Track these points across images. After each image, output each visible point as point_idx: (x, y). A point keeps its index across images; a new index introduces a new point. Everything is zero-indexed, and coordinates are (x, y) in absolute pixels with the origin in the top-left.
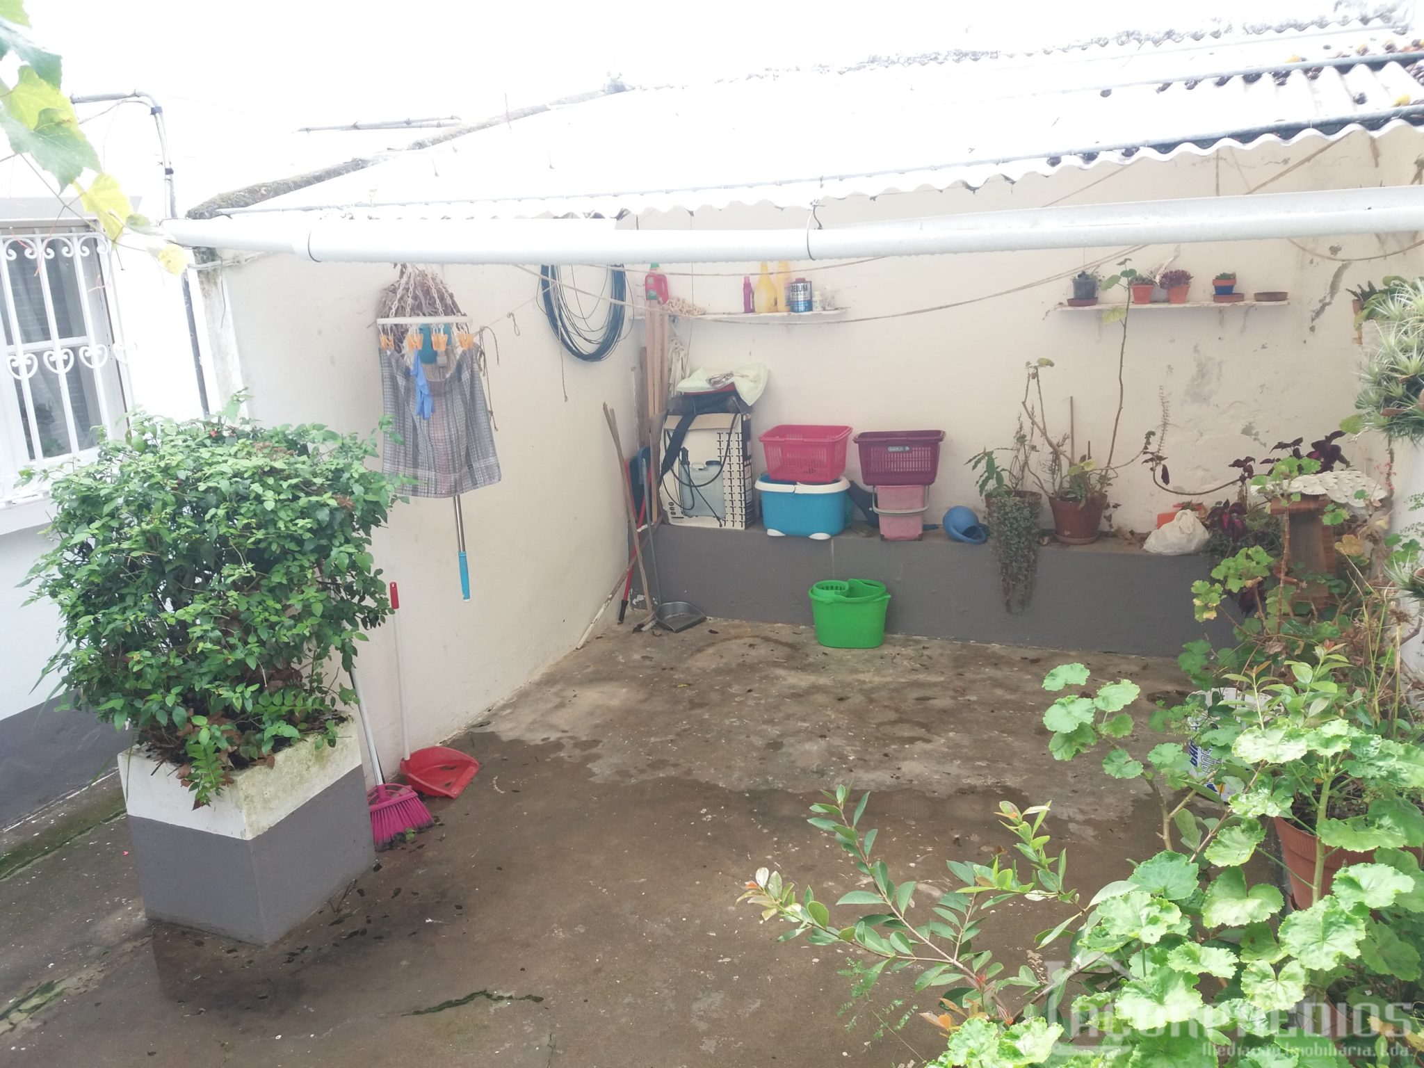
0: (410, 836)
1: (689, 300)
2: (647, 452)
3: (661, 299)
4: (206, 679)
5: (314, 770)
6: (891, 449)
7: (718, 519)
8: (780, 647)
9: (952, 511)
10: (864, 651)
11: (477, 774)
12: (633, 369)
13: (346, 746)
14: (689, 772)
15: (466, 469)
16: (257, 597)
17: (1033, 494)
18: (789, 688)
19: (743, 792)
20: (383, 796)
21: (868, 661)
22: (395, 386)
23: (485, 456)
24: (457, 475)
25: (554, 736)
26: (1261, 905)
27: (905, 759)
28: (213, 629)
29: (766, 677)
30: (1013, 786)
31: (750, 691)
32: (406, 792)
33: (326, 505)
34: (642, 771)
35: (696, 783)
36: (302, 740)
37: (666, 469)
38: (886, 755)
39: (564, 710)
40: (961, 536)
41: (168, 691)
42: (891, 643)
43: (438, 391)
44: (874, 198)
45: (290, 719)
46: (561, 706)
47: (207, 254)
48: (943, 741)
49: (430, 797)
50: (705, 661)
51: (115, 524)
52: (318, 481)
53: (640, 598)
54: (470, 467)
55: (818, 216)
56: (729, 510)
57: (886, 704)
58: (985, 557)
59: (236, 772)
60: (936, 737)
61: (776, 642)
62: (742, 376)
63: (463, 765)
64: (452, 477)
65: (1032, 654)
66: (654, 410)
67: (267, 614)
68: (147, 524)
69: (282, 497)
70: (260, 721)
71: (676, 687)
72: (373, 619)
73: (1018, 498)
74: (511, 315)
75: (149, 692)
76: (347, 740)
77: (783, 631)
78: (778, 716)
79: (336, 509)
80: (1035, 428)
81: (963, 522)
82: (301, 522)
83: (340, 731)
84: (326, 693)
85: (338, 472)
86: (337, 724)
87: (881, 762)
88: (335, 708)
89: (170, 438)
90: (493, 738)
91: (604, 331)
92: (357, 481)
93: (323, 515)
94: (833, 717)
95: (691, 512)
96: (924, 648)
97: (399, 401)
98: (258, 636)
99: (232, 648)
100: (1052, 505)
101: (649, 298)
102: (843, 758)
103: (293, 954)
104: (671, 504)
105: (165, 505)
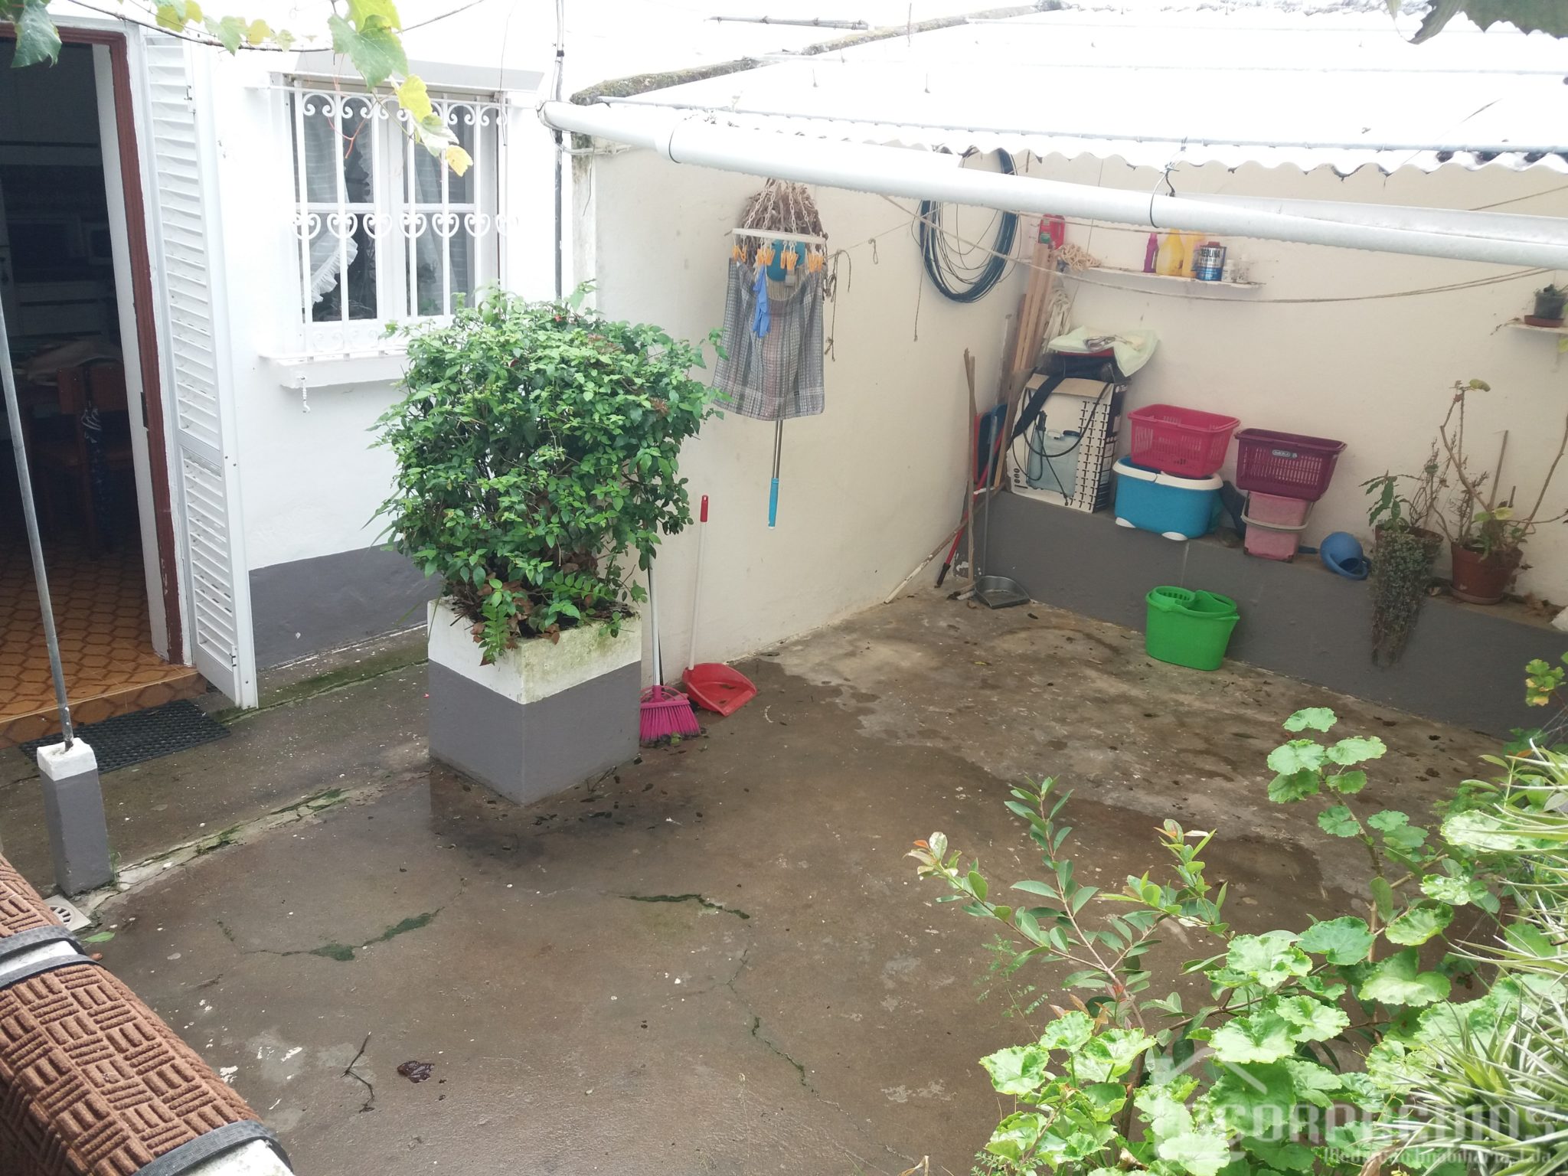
0: (675, 740)
1: (1084, 249)
2: (1003, 410)
3: (1054, 243)
4: (509, 547)
5: (594, 654)
6: (1277, 453)
7: (1065, 496)
8: (1101, 649)
9: (1336, 535)
10: (1195, 671)
11: (752, 699)
12: (1009, 316)
13: (629, 640)
14: (958, 748)
15: (792, 395)
16: (567, 481)
17: (1434, 534)
18: (1095, 691)
19: (1007, 781)
20: (658, 696)
21: (1194, 683)
22: (738, 300)
23: (813, 385)
24: (782, 400)
25: (835, 682)
26: (1422, 991)
27: (1196, 791)
28: (520, 502)
29: (1074, 675)
30: (1306, 846)
31: (1051, 685)
32: (681, 699)
33: (640, 405)
34: (910, 736)
35: (962, 760)
36: (587, 624)
37: (1018, 433)
38: (1176, 783)
39: (853, 659)
40: (1337, 567)
41: (474, 549)
42: (1229, 670)
43: (778, 311)
44: (1232, 170)
45: (579, 603)
46: (852, 654)
47: (584, 140)
48: (1246, 783)
49: (704, 709)
50: (1014, 644)
51: (454, 388)
52: (638, 381)
53: (965, 565)
54: (797, 393)
55: (1170, 182)
56: (1079, 489)
57: (1197, 731)
58: (1361, 595)
59: (522, 640)
60: (1240, 777)
61: (1099, 642)
62: (1125, 343)
63: (741, 687)
64: (777, 401)
65: (1388, 715)
66: (1020, 365)
67: (571, 499)
68: (480, 393)
69: (602, 390)
70: (550, 597)
71: (973, 663)
72: (674, 526)
73: (1412, 536)
74: (873, 241)
75: (460, 549)
76: (631, 635)
77: (1111, 632)
78: (1072, 716)
79: (651, 412)
80: (1452, 462)
81: (1344, 551)
82: (614, 418)
83: (624, 625)
84: (620, 586)
85: (661, 376)
86: (623, 618)
87: (1167, 788)
88: (625, 602)
89: (517, 316)
90: (777, 669)
91: (981, 270)
92: (674, 388)
93: (636, 415)
94: (1132, 731)
95: (1037, 484)
96: (1265, 683)
97: (740, 314)
98: (560, 518)
99: (535, 523)
100: (1453, 552)
101: (1041, 241)
102: (1127, 774)
103: (542, 819)
104: (1017, 471)
105: (498, 378)
